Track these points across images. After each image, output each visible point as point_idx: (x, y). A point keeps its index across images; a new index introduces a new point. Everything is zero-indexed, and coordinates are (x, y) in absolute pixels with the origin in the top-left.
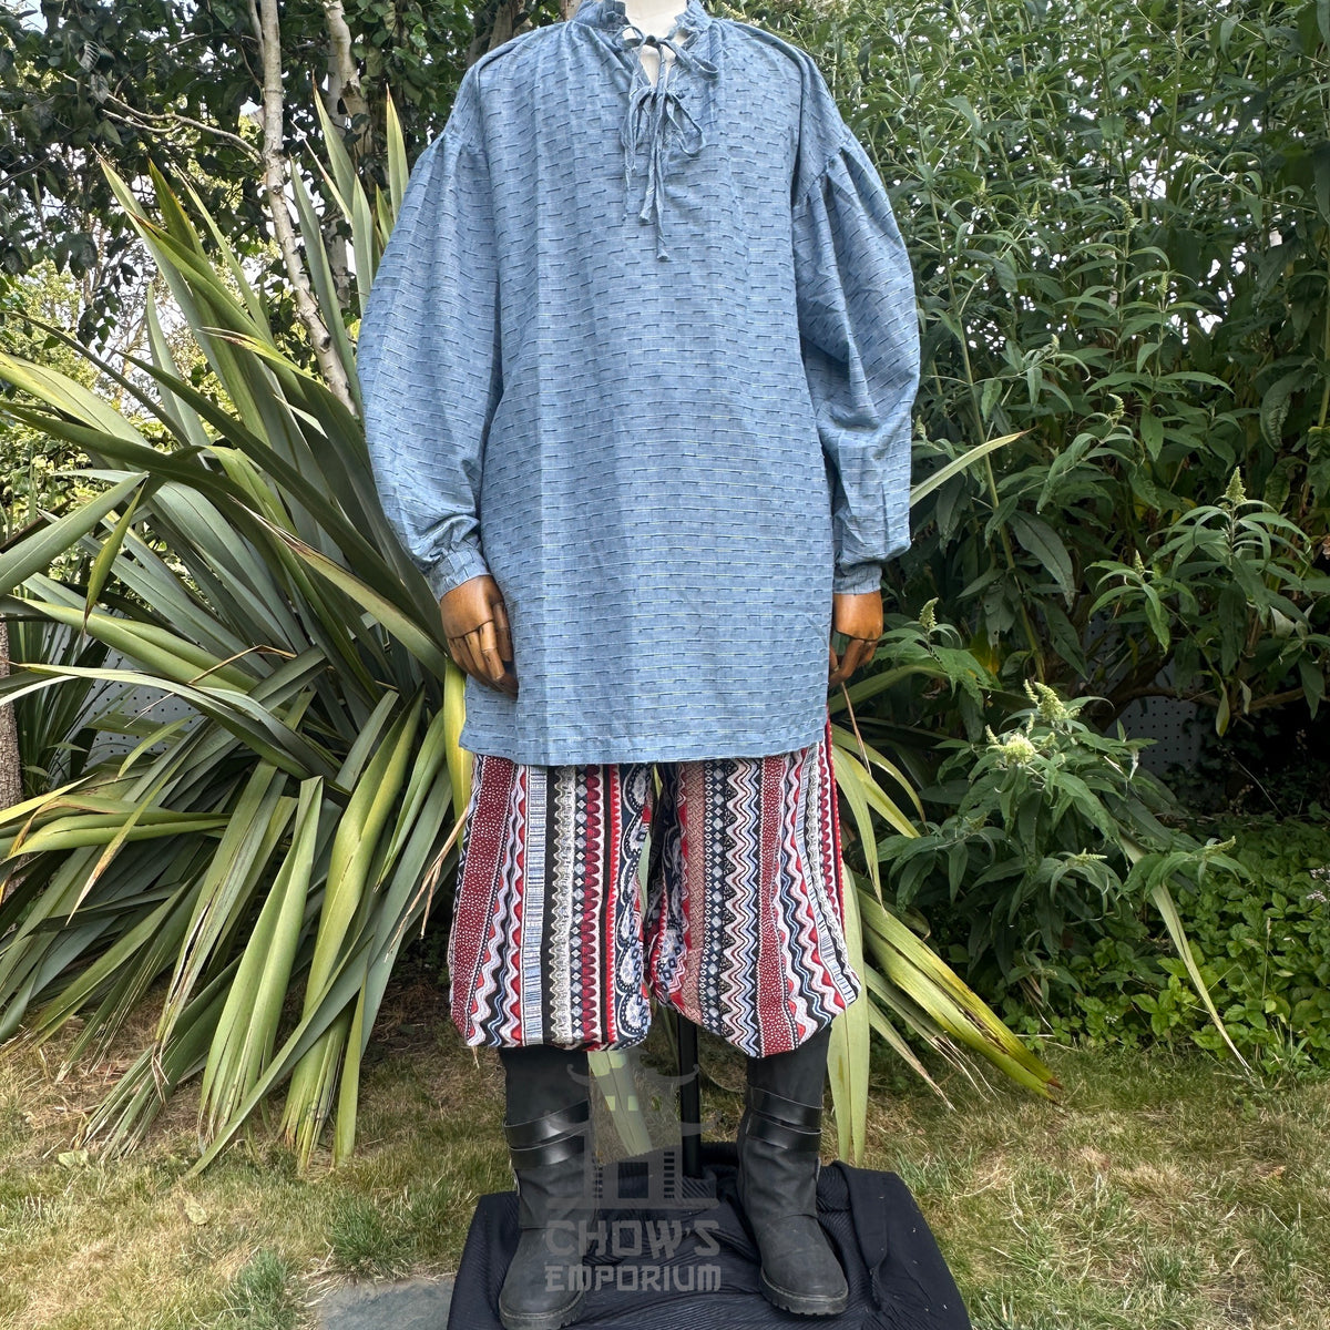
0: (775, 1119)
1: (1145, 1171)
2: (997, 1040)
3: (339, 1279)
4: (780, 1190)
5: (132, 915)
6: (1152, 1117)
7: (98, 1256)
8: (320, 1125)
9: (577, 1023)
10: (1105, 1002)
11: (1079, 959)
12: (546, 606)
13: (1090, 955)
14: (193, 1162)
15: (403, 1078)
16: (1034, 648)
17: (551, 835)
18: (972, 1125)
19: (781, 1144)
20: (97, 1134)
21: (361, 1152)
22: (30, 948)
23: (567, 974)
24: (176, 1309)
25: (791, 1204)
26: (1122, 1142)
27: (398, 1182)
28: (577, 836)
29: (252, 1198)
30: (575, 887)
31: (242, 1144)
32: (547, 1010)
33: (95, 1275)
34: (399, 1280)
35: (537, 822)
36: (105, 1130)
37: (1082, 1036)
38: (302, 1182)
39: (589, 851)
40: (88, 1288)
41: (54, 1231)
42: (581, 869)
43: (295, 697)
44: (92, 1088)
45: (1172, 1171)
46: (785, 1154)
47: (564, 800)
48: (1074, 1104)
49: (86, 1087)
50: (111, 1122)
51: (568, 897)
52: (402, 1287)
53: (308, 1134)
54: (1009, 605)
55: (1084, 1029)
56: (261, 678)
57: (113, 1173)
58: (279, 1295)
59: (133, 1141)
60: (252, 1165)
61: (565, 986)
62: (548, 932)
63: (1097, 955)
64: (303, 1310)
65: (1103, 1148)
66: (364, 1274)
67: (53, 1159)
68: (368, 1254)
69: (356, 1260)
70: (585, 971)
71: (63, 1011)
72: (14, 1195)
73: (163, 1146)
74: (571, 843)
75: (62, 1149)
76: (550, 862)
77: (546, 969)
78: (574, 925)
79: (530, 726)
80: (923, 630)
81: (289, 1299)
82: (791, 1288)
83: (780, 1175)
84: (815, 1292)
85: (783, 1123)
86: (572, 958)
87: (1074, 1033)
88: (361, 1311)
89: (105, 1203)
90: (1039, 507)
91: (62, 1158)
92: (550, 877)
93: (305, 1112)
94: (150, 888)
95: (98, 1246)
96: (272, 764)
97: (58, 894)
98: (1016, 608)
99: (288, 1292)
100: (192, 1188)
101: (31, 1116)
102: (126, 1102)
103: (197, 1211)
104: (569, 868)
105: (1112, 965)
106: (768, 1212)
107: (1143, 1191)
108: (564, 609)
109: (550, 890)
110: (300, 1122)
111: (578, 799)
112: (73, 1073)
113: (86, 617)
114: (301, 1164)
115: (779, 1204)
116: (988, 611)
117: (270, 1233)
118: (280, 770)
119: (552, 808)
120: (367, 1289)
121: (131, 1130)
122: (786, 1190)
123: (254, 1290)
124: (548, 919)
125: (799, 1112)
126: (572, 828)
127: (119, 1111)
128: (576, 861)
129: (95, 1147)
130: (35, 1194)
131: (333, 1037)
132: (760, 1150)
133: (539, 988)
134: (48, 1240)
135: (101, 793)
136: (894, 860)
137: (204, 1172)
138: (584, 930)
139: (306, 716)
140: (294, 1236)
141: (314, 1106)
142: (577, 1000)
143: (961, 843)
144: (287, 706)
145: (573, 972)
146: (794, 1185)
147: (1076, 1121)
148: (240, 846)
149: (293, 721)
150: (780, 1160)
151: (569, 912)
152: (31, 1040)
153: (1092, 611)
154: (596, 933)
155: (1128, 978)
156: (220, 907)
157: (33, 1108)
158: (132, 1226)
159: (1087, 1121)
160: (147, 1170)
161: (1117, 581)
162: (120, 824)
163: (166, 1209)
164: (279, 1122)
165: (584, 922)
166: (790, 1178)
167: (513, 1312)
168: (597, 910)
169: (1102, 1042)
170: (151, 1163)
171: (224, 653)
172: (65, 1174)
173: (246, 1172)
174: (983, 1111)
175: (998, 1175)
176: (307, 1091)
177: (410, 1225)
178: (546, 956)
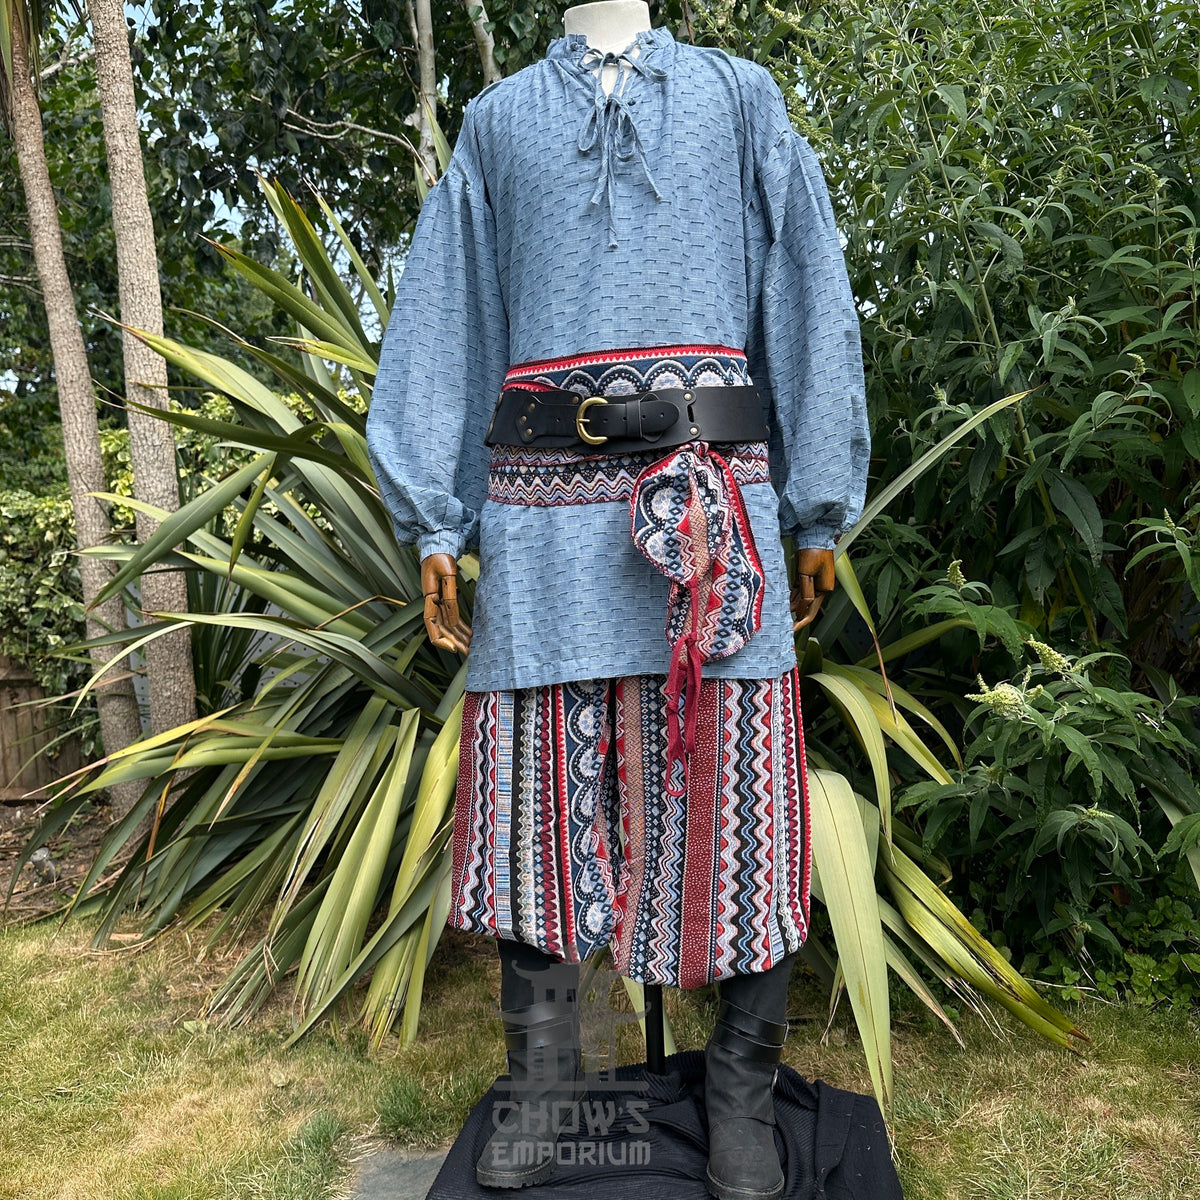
0: (733, 1028)
1: (1146, 1125)
2: (1009, 987)
3: (381, 1143)
4: (732, 1093)
5: (269, 825)
6: (1178, 1075)
7: (194, 1104)
8: (394, 1014)
9: (541, 922)
10: (1159, 961)
11: (1134, 916)
12: (509, 557)
13: (1146, 913)
14: (287, 1036)
15: (475, 980)
16: (1083, 603)
17: (518, 754)
18: (982, 1065)
19: (738, 1052)
20: (220, 1008)
21: (424, 1040)
22: (188, 849)
23: (531, 877)
24: (246, 1153)
25: (740, 1107)
26: (1134, 1096)
27: (447, 1068)
28: (536, 758)
29: (324, 1070)
30: (536, 802)
31: (327, 1025)
32: (516, 908)
33: (190, 1118)
34: (430, 1149)
35: (506, 744)
36: (226, 1005)
37: (1128, 993)
38: (369, 1061)
39: (544, 770)
40: (183, 1129)
41: (167, 1081)
42: (539, 786)
43: (410, 638)
44: (224, 970)
45: (1175, 1128)
46: (740, 1060)
47: (527, 726)
48: (1097, 1056)
49: (218, 969)
50: (231, 998)
51: (530, 808)
52: (431, 1156)
53: (383, 1021)
54: (1050, 563)
55: (1128, 984)
56: (381, 620)
57: (223, 1039)
58: (328, 1149)
59: (246, 1018)
60: (332, 1043)
61: (530, 888)
62: (515, 837)
63: (1152, 912)
64: (345, 1164)
65: (1112, 1099)
66: (400, 1140)
67: (180, 1025)
68: (408, 1124)
69: (395, 1128)
70: (546, 875)
71: (210, 903)
72: (143, 1049)
73: (267, 1023)
74: (532, 762)
75: (190, 1017)
76: (517, 778)
77: (515, 871)
78: (536, 833)
79: (501, 658)
80: (952, 586)
81: (335, 1154)
82: (722, 1179)
83: (733, 1080)
84: (743, 1185)
85: (741, 1032)
86: (535, 863)
87: (1119, 986)
88: (393, 1171)
89: (210, 1063)
90: (1063, 465)
91: (189, 1025)
92: (517, 791)
93: (382, 1003)
94: (288, 802)
95: (196, 1097)
96: (383, 697)
97: (211, 803)
98: (1058, 565)
99: (335, 1148)
100: (282, 1058)
101: (171, 989)
102: (244, 983)
103: (279, 1077)
104: (530, 785)
105: (1165, 924)
106: (720, 1111)
107: (1137, 1143)
108: (523, 557)
109: (516, 802)
110: (378, 1011)
111: (537, 727)
112: (210, 955)
113: (232, 567)
114: (373, 1045)
115: (730, 1105)
116: (1028, 568)
117: (332, 1100)
118: (390, 702)
119: (518, 733)
120: (403, 1154)
121: (245, 1007)
122: (740, 1094)
123: (308, 1143)
124: (515, 826)
125: (756, 1024)
126: (532, 751)
127: (237, 991)
128: (536, 779)
129: (216, 1018)
130: (159, 1050)
131: (412, 938)
132: (721, 1056)
133: (508, 885)
134: (160, 1088)
135: (247, 719)
136: (920, 805)
137: (292, 1046)
138: (543, 839)
139: (417, 655)
140: (352, 1103)
141: (391, 998)
142: (540, 901)
143: (985, 790)
144: (401, 647)
145: (536, 875)
146: (745, 1091)
147: (1091, 1069)
148: (350, 767)
149: (405, 659)
150: (735, 1065)
151: (532, 821)
152: (184, 927)
153: (1127, 568)
154: (553, 843)
155: (1182, 938)
156: (329, 821)
157: (177, 983)
158: (227, 1083)
159: (1102, 1071)
160: (248, 1040)
161: (1148, 538)
162: (257, 746)
163: (255, 1071)
164: (361, 1008)
165: (544, 833)
166: (743, 1083)
167: (484, 1168)
168: (552, 824)
169: (1151, 1000)
170: (253, 1035)
171: (353, 600)
172: (186, 1036)
173: (327, 1048)
174: (997, 1055)
175: (995, 1112)
176: (386, 984)
177: (448, 1104)
178: (514, 860)
